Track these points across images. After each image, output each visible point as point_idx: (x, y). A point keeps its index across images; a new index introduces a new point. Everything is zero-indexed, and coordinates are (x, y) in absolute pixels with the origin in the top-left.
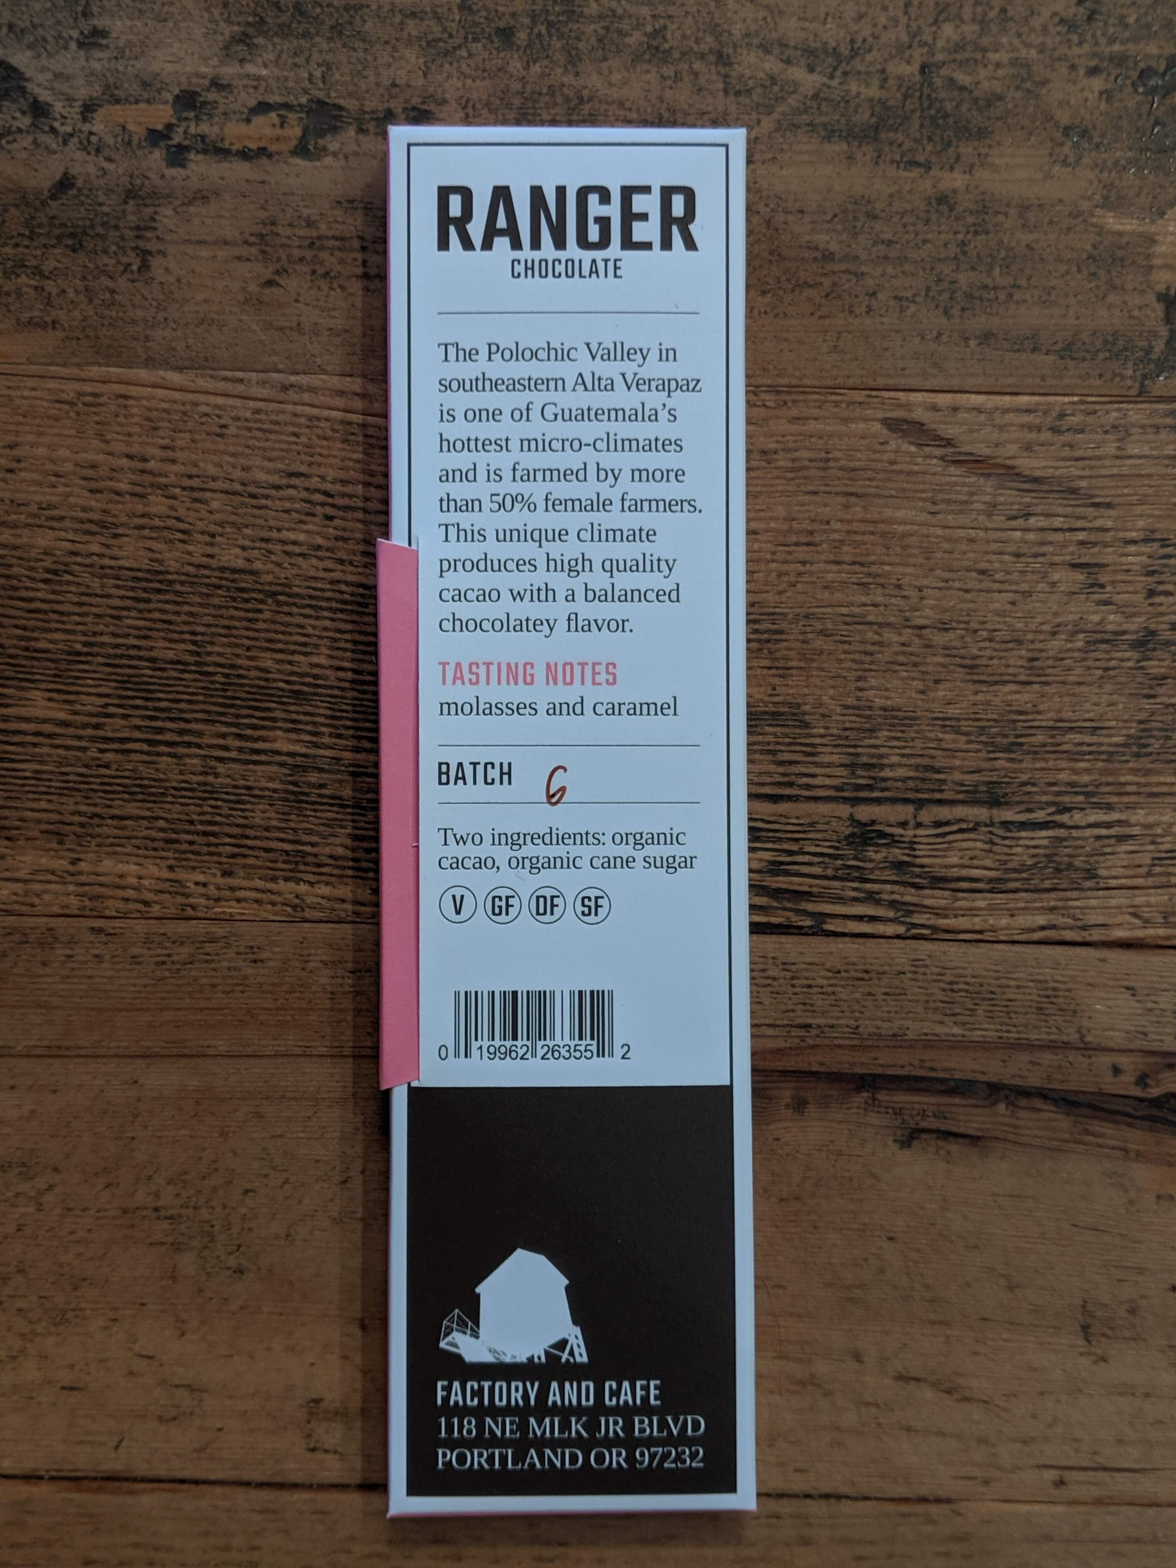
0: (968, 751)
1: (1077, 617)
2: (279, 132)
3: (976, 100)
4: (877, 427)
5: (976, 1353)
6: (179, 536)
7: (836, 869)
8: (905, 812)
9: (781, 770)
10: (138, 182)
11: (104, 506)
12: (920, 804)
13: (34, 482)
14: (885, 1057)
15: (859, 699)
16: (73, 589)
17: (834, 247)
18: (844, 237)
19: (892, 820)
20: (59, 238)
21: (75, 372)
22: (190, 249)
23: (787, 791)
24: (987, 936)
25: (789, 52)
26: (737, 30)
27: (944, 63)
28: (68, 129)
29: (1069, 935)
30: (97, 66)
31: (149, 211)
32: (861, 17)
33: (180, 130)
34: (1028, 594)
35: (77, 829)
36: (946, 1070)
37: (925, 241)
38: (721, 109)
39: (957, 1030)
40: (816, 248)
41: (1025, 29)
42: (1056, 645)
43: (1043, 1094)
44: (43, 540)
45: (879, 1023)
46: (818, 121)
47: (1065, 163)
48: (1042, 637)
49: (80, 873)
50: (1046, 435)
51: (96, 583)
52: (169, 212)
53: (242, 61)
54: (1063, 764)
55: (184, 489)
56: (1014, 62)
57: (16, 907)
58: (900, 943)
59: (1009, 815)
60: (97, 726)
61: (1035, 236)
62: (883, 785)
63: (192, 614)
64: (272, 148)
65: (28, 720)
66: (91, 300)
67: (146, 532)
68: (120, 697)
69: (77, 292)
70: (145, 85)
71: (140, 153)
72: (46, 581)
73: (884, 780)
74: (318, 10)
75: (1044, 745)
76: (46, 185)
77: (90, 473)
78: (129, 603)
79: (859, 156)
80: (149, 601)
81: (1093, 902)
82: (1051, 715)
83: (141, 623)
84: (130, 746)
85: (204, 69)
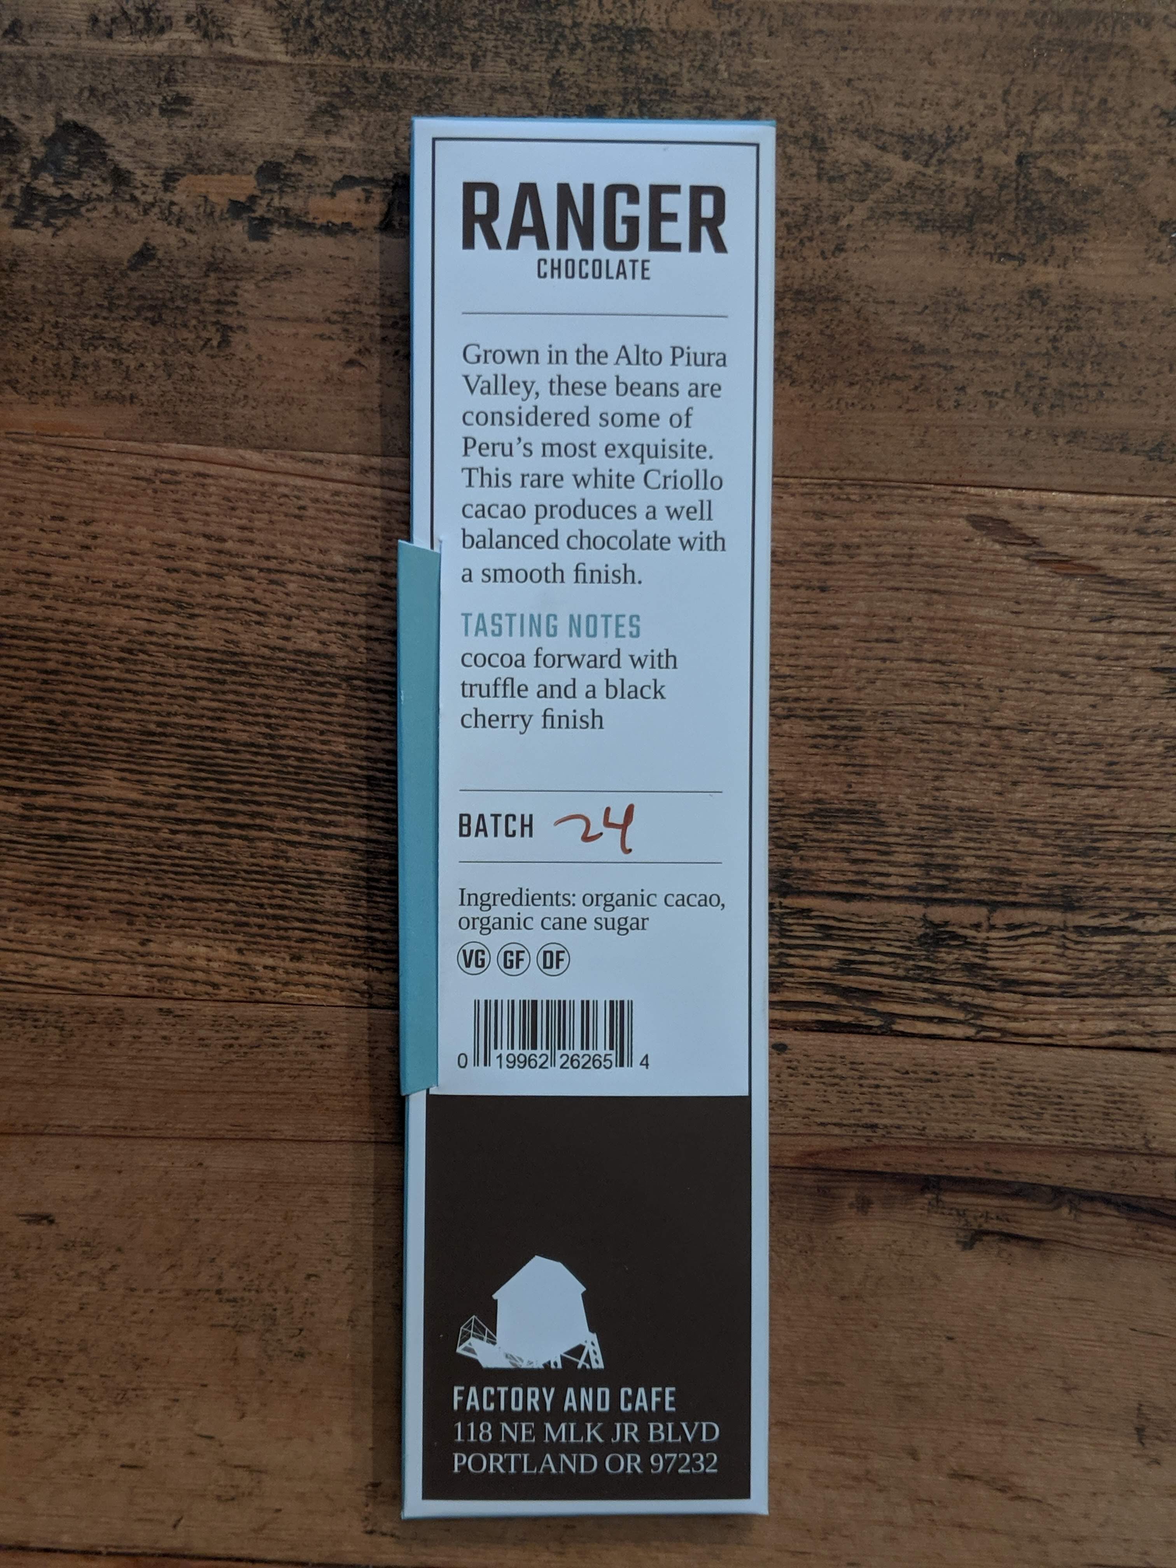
0: (1043, 854)
1: (1157, 722)
2: (363, 207)
3: (1073, 193)
4: (962, 524)
5: (1031, 1453)
6: (256, 618)
7: (907, 970)
8: (979, 914)
9: (854, 868)
10: (219, 255)
11: (180, 585)
12: (993, 906)
13: (109, 560)
14: (951, 1160)
15: (935, 799)
16: (148, 668)
17: (924, 339)
18: (935, 329)
19: (966, 922)
20: (139, 310)
21: (152, 448)
22: (271, 326)
23: (861, 890)
24: (1056, 1040)
25: (884, 138)
26: (833, 114)
27: (1041, 154)
28: (150, 198)
29: (1139, 1041)
30: (179, 134)
31: (229, 285)
32: (958, 104)
33: (264, 202)
34: (1109, 697)
35: (148, 910)
36: (1010, 1173)
37: (1017, 336)
38: (814, 195)
39: (1022, 1134)
40: (906, 340)
41: (1125, 122)
42: (1134, 749)
43: (1107, 1199)
44: (119, 618)
45: (946, 1125)
46: (911, 210)
47: (1160, 260)
48: (1121, 741)
49: (149, 954)
50: (1131, 538)
51: (170, 664)
52: (250, 286)
53: (328, 132)
54: (1140, 870)
55: (261, 570)
56: (1113, 155)
57: (85, 986)
58: (970, 1046)
59: (1083, 919)
60: (169, 807)
61: (1128, 333)
62: (957, 886)
63: (267, 697)
64: (356, 224)
65: (100, 799)
66: (170, 376)
67: (222, 613)
68: (192, 778)
69: (156, 366)
70: (229, 155)
71: (222, 225)
72: (121, 660)
73: (959, 881)
74: (407, 82)
75: (1119, 850)
76: (126, 255)
77: (166, 551)
78: (204, 684)
79: (952, 247)
80: (224, 682)
81: (1163, 1009)
82: (1127, 820)
83: (215, 705)
84: (201, 828)
85: (288, 140)
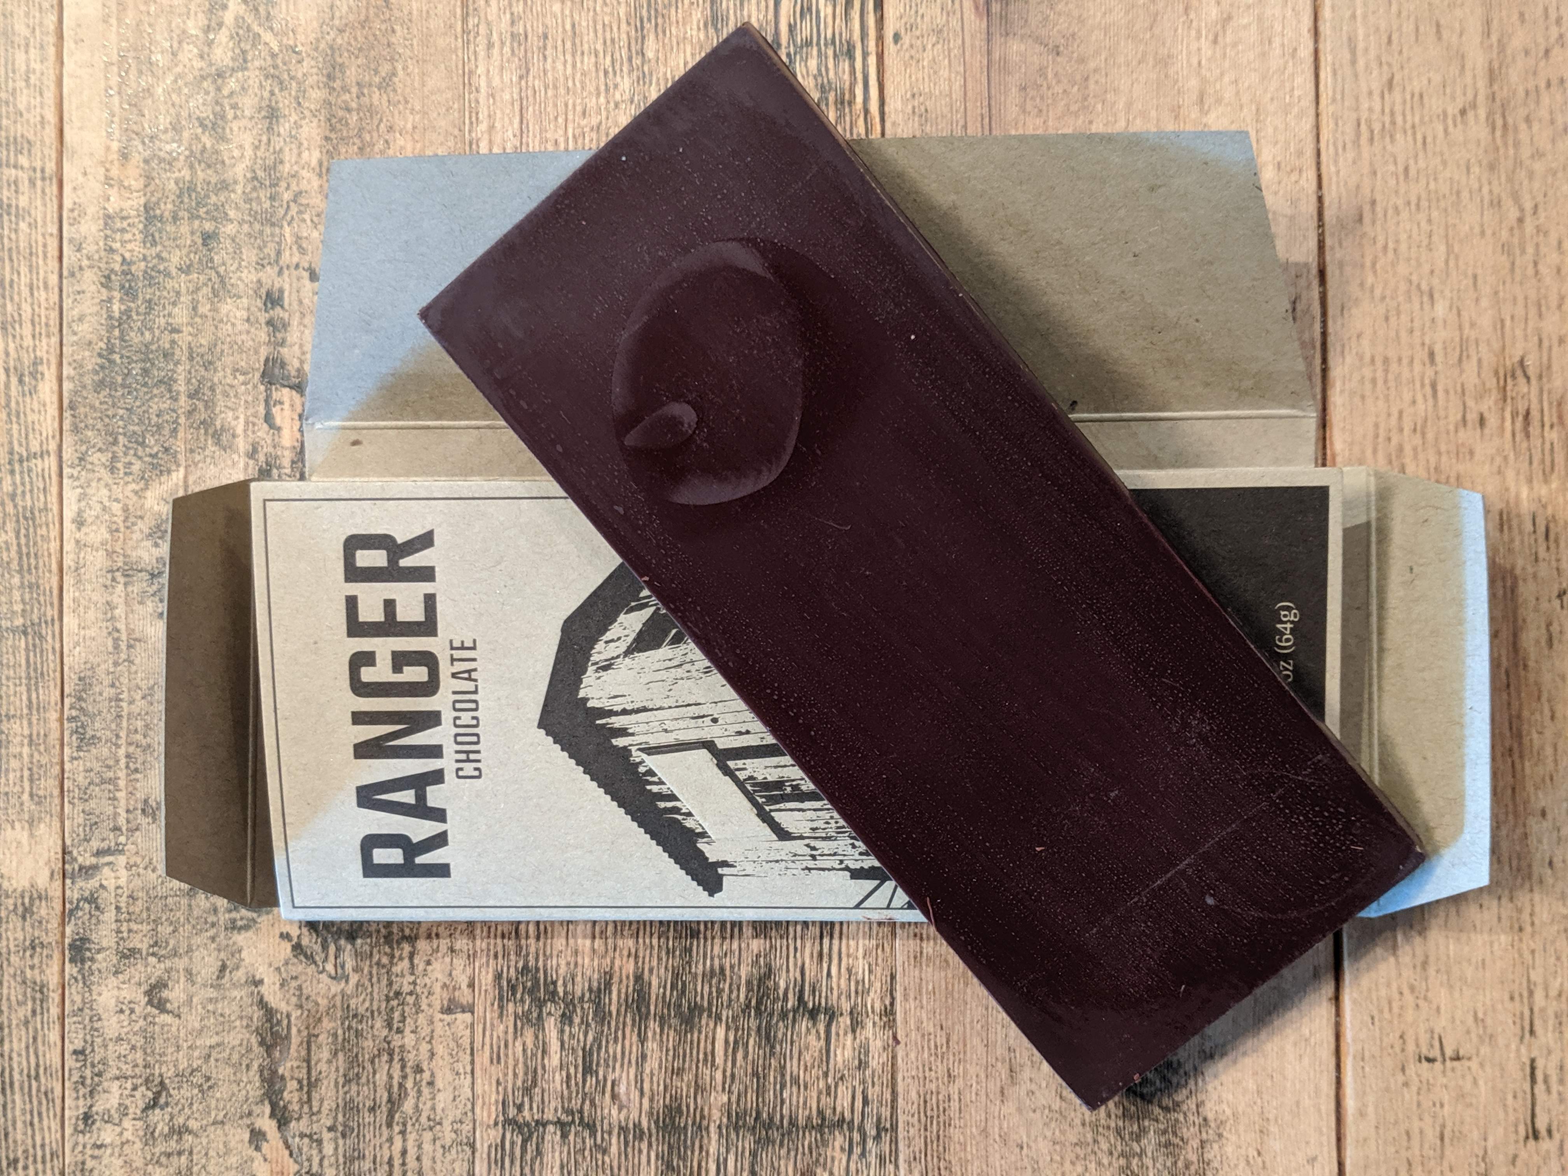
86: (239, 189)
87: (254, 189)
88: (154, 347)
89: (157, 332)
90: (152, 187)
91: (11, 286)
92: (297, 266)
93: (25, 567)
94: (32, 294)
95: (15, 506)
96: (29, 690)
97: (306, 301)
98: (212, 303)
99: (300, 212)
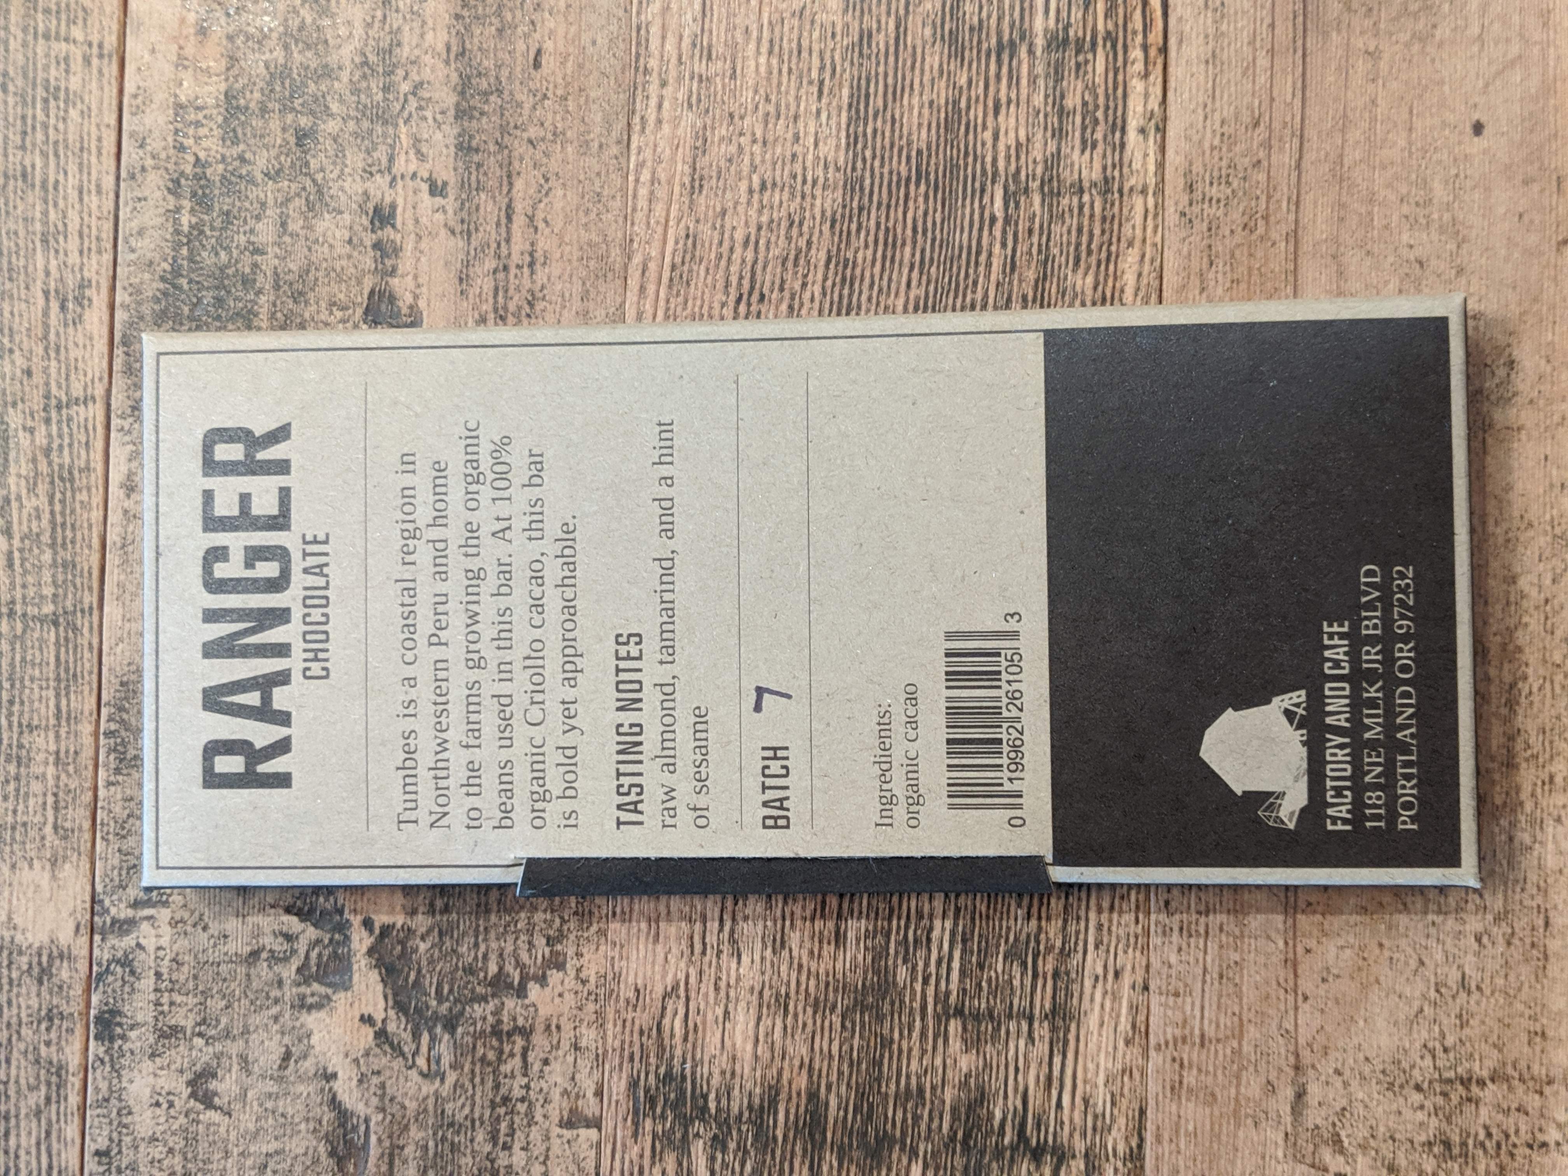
86: (345, 76)
87: (364, 77)
88: (230, 271)
89: (235, 253)
90: (235, 71)
91: (56, 188)
92: (414, 176)
93: (59, 540)
94: (81, 200)
95: (50, 464)
96: (58, 695)
97: (424, 220)
98: (306, 218)
99: (420, 108)
